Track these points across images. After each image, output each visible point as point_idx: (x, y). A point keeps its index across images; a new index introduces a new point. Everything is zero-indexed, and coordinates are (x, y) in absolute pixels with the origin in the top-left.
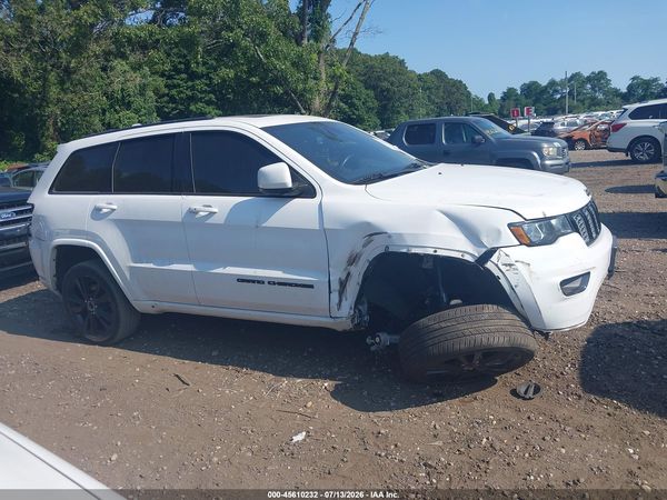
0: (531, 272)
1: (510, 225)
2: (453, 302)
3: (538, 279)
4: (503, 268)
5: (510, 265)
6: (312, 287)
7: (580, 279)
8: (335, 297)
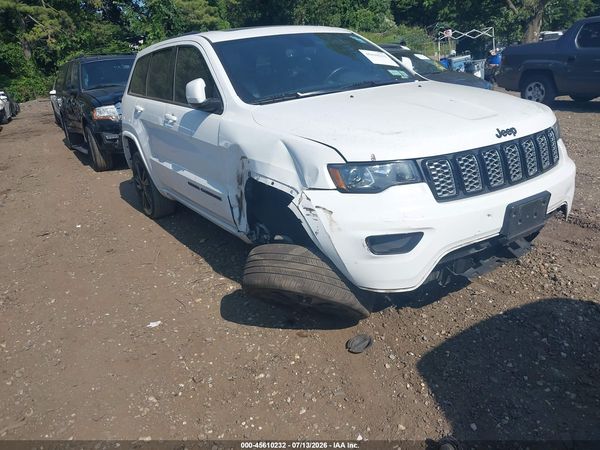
0: (332, 220)
1: (330, 166)
2: (277, 237)
3: (339, 229)
4: (304, 212)
5: (311, 210)
6: (220, 199)
7: (408, 239)
8: (236, 211)
